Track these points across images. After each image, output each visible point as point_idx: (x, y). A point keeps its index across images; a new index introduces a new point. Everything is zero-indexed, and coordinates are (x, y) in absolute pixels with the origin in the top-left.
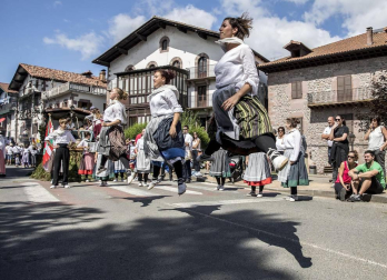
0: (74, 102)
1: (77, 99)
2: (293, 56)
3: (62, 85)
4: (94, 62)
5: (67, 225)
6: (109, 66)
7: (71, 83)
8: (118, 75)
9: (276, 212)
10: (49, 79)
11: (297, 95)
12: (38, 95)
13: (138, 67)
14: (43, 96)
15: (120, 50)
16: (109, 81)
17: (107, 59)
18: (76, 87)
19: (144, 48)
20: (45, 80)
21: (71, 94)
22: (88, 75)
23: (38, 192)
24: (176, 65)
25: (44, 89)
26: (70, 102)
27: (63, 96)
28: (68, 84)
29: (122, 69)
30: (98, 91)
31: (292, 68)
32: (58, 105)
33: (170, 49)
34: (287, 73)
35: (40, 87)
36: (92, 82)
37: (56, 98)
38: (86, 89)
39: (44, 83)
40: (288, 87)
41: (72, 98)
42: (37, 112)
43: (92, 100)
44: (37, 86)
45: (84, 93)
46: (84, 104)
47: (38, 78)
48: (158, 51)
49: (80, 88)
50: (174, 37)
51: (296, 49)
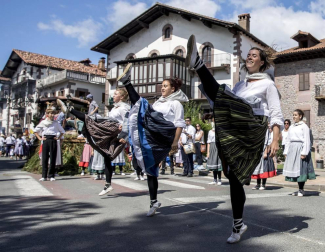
0: (71, 91)
1: (74, 88)
2: (300, 47)
3: (59, 73)
4: (93, 49)
5: (61, 221)
6: (108, 54)
7: (68, 71)
8: (119, 63)
9: (281, 207)
10: (45, 67)
11: (304, 86)
12: (32, 83)
13: (139, 55)
14: (38, 85)
15: (121, 37)
16: (108, 70)
17: (107, 46)
18: (73, 75)
19: (146, 35)
20: (40, 67)
21: (67, 82)
22: (87, 63)
23: (29, 185)
24: (179, 54)
25: (39, 77)
26: (66, 91)
27: (59, 85)
28: (64, 72)
29: (123, 57)
30: (97, 80)
31: (300, 59)
32: (54, 94)
33: (173, 37)
34: (294, 64)
35: (34, 75)
36: (91, 71)
37: (52, 87)
38: (84, 77)
39: (39, 71)
40: (295, 79)
41: (69, 87)
42: (32, 101)
43: (90, 89)
44: (31, 73)
45: (82, 82)
46: (81, 93)
47: (33, 65)
48: (161, 38)
49: (78, 76)
50: (177, 24)
51: (303, 39)
